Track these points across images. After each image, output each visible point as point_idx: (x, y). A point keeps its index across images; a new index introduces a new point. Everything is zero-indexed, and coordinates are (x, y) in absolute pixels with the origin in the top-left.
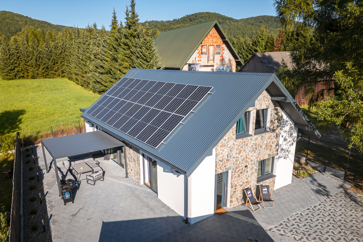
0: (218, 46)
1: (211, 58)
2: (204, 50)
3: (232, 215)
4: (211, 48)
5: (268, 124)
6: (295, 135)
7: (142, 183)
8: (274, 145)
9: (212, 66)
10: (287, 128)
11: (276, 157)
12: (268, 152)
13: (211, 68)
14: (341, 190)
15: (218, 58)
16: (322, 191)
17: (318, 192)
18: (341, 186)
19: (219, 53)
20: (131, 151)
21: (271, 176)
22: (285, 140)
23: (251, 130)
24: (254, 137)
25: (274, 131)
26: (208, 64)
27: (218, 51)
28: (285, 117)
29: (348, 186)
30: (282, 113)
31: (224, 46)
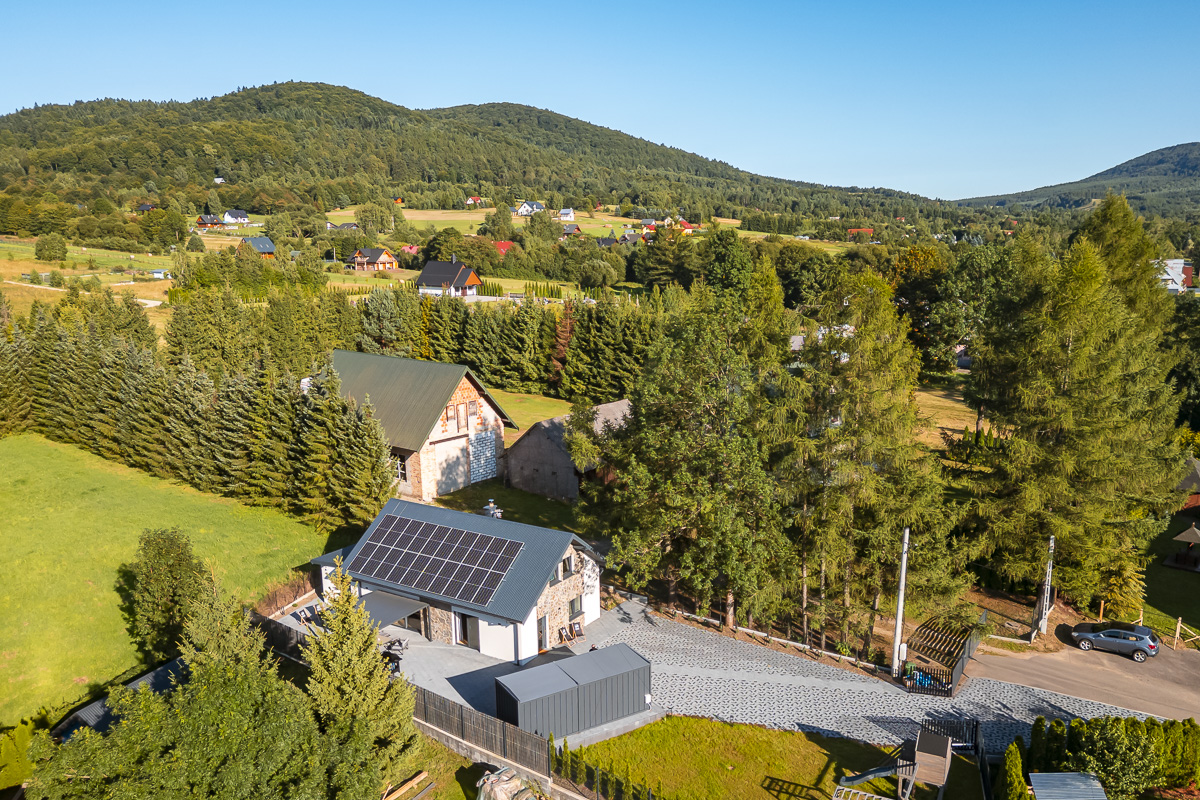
0: (473, 403)
1: (463, 423)
2: (451, 413)
3: (552, 652)
4: (462, 408)
5: (573, 568)
6: (598, 570)
7: (454, 643)
8: (580, 585)
9: (467, 436)
10: (590, 566)
11: (583, 595)
12: (576, 592)
13: (465, 439)
14: (643, 614)
15: (474, 421)
16: (626, 619)
17: (623, 620)
18: (643, 611)
19: (474, 414)
20: (437, 611)
21: (581, 613)
22: (589, 577)
23: (560, 578)
24: (563, 582)
25: (578, 572)
26: (459, 435)
27: (472, 410)
28: (587, 558)
29: (649, 610)
30: (583, 555)
31: (482, 401)
